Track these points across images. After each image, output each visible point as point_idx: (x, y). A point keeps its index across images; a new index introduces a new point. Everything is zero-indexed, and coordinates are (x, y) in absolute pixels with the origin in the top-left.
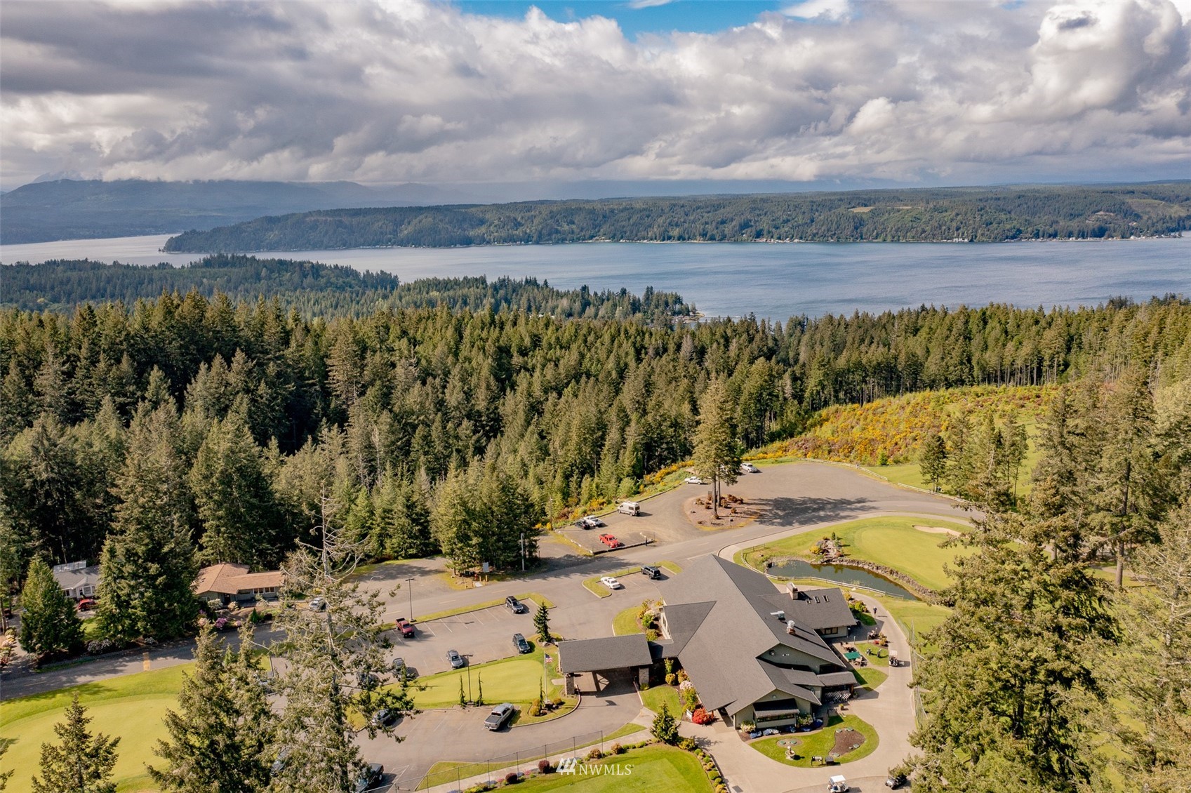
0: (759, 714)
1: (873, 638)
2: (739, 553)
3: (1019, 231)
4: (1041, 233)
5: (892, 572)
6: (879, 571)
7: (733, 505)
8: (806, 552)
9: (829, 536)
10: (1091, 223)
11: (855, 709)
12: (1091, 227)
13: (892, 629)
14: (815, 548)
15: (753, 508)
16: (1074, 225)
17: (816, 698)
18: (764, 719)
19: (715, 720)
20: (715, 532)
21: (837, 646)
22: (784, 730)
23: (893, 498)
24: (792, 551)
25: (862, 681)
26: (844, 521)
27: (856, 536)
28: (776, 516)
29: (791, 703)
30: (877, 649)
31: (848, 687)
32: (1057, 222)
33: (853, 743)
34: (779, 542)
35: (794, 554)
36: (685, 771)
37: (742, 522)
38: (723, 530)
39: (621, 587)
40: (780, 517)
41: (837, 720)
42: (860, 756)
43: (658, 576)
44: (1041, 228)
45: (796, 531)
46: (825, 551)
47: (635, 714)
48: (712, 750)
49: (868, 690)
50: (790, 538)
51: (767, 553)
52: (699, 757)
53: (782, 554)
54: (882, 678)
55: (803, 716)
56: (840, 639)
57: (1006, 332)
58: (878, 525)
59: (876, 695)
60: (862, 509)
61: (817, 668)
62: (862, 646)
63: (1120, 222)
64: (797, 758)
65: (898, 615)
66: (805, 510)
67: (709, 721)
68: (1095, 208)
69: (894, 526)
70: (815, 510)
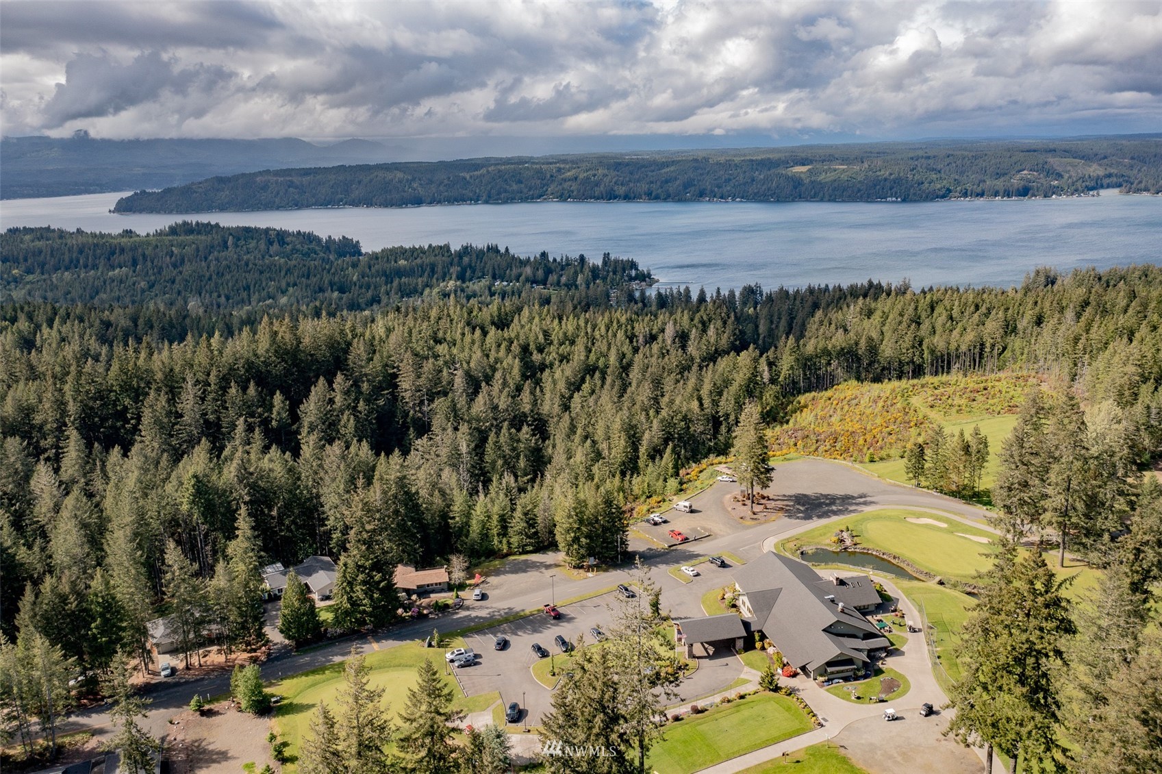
0: (829, 670)
1: (893, 611)
2: (778, 543)
3: (949, 191)
4: (969, 193)
5: (895, 558)
6: (885, 557)
7: (763, 501)
8: (828, 541)
9: (844, 528)
10: (1016, 181)
11: (890, 664)
12: (1016, 186)
13: (904, 604)
14: (835, 539)
15: (780, 504)
16: (1000, 184)
17: (864, 657)
18: (832, 673)
19: (798, 674)
20: (755, 526)
21: (869, 618)
22: (846, 679)
23: (884, 492)
24: (816, 540)
25: (892, 644)
26: (853, 514)
27: (863, 527)
28: (799, 511)
29: (850, 661)
30: (898, 620)
31: (884, 649)
32: (984, 181)
33: (893, 687)
34: (806, 533)
35: (818, 543)
36: (788, 709)
37: (773, 516)
38: (760, 524)
39: (698, 575)
40: (801, 512)
41: (879, 672)
42: (900, 696)
43: (723, 565)
44: (969, 187)
45: (816, 524)
46: (842, 541)
47: (741, 672)
48: (801, 695)
49: (897, 650)
50: (813, 530)
51: (798, 543)
52: (795, 699)
53: (809, 544)
54: (905, 641)
55: (858, 670)
56: (871, 613)
57: (951, 318)
58: (878, 518)
59: (902, 653)
60: (865, 503)
61: (861, 635)
62: (887, 618)
63: (1043, 181)
64: (858, 698)
65: (908, 593)
66: (820, 505)
67: (795, 675)
68: (1020, 168)
69: (890, 518)
70: (827, 505)
